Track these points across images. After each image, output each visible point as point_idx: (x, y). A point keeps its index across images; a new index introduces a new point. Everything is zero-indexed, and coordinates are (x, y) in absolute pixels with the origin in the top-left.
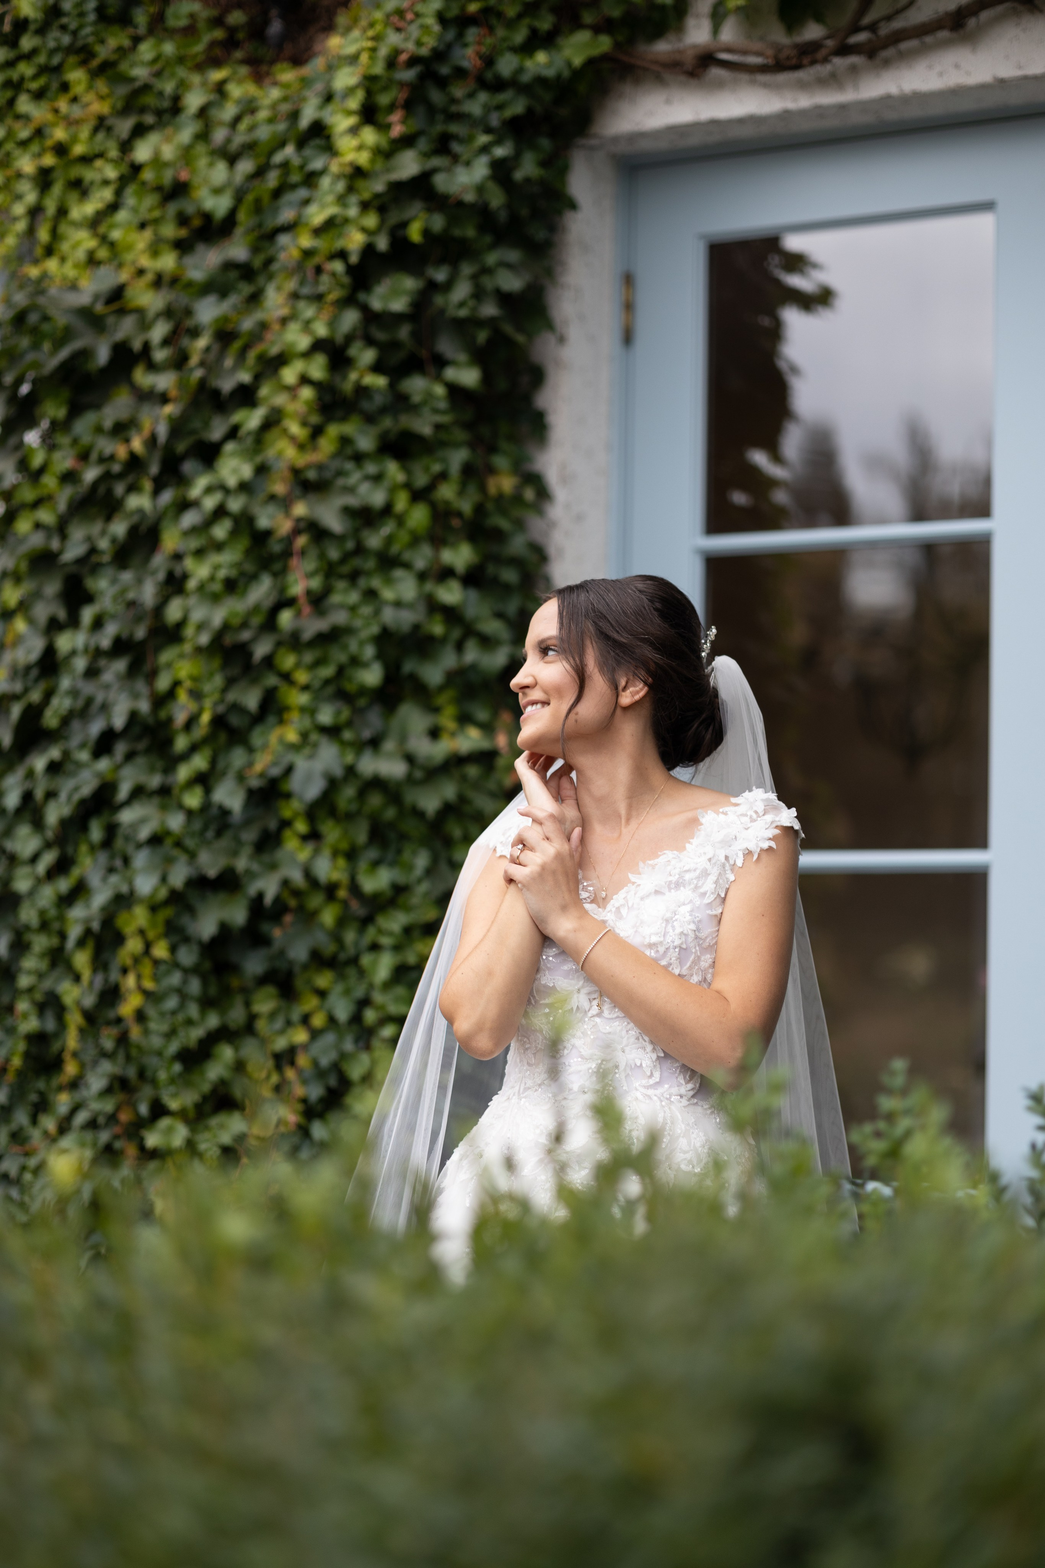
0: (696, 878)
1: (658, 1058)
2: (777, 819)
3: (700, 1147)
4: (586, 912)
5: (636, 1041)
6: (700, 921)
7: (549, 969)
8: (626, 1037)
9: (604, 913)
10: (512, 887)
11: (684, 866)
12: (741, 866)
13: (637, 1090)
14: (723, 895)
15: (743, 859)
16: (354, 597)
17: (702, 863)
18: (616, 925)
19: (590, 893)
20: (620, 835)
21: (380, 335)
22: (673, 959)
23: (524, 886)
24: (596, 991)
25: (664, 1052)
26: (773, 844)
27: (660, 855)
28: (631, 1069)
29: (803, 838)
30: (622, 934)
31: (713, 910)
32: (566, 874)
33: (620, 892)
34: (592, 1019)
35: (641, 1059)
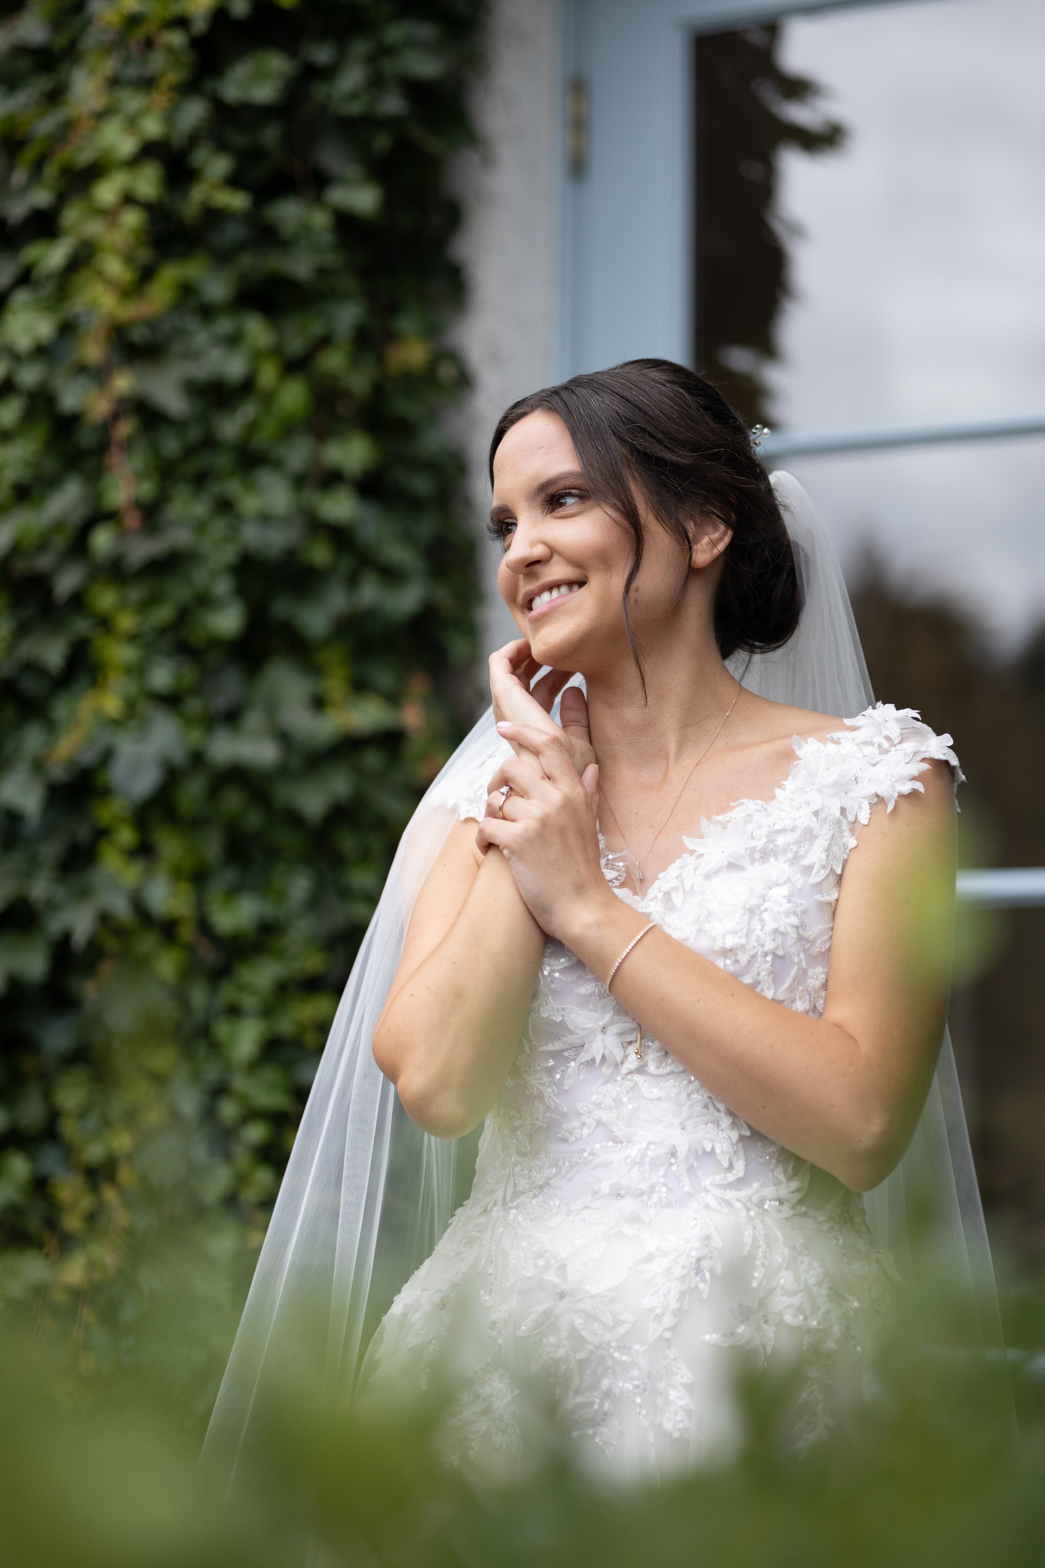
0: (795, 843)
1: (741, 1138)
2: (923, 749)
3: (816, 1285)
4: (615, 896)
5: (705, 1111)
6: (804, 912)
7: (554, 993)
8: (687, 1105)
9: (643, 902)
10: (492, 855)
11: (774, 824)
12: (866, 823)
13: (707, 1191)
14: (839, 872)
15: (869, 811)
16: (200, 508)
17: (804, 818)
18: (665, 921)
19: (618, 871)
20: (665, 777)
21: (239, 139)
22: (763, 973)
23: (513, 852)
24: (632, 1030)
25: (751, 1128)
26: (919, 786)
27: (734, 807)
28: (697, 1157)
29: (963, 782)
30: (676, 935)
31: (825, 894)
32: (581, 833)
33: (670, 867)
34: (629, 1077)
35: (712, 1141)
